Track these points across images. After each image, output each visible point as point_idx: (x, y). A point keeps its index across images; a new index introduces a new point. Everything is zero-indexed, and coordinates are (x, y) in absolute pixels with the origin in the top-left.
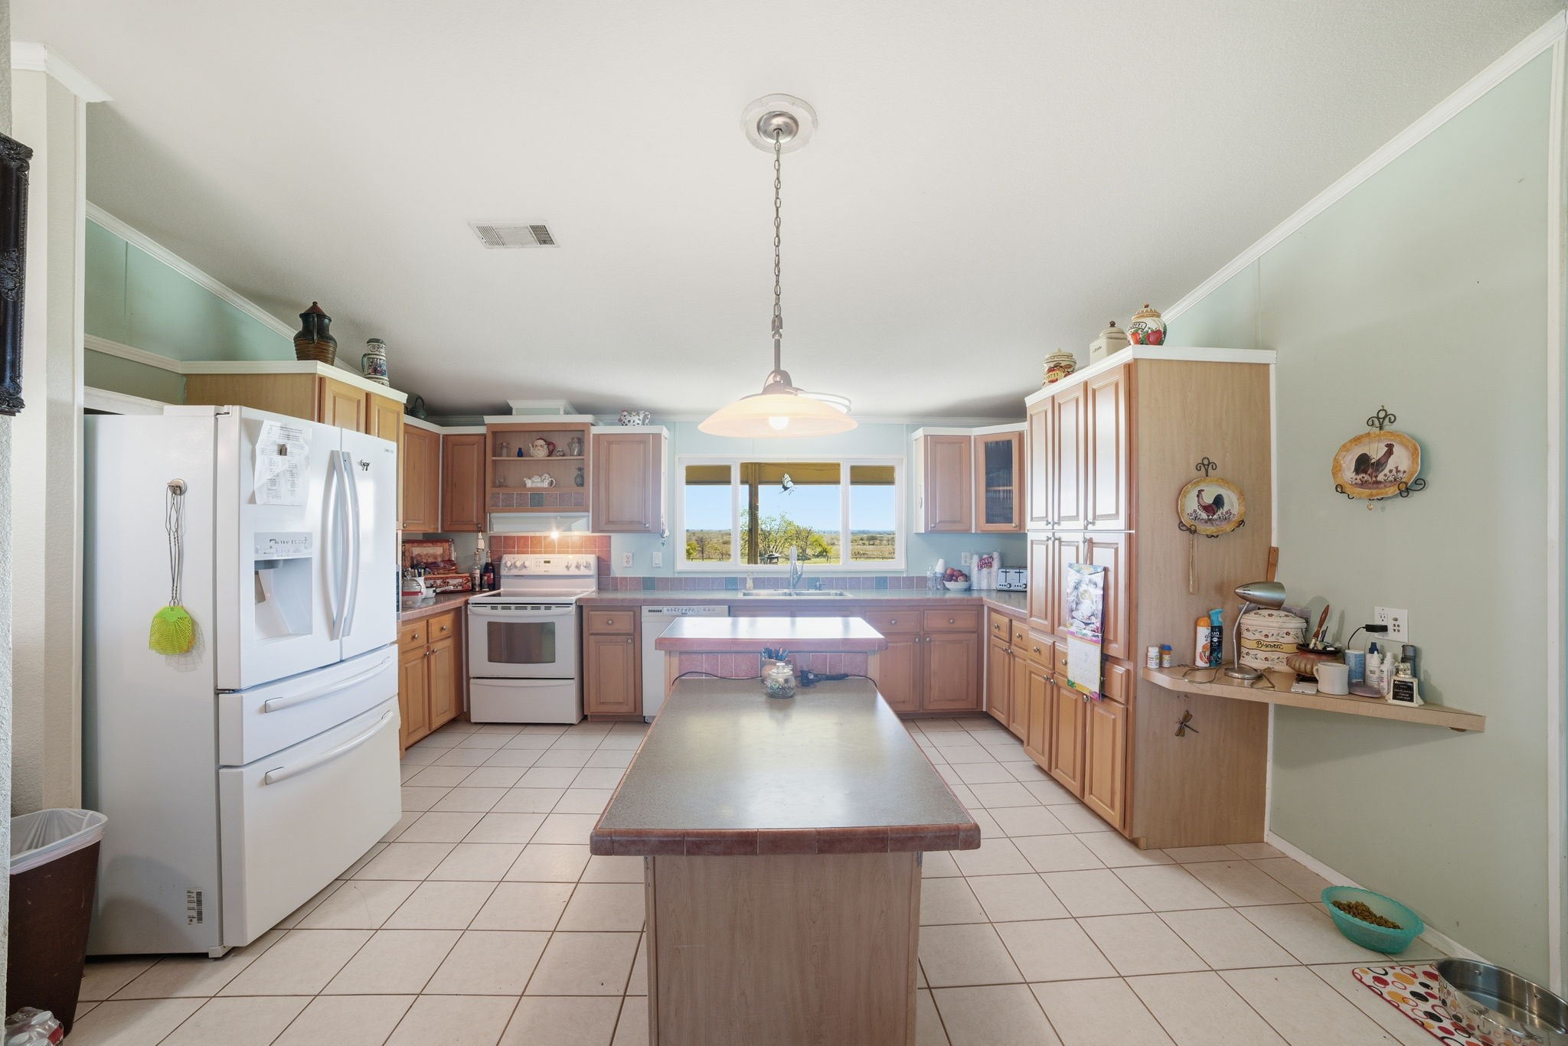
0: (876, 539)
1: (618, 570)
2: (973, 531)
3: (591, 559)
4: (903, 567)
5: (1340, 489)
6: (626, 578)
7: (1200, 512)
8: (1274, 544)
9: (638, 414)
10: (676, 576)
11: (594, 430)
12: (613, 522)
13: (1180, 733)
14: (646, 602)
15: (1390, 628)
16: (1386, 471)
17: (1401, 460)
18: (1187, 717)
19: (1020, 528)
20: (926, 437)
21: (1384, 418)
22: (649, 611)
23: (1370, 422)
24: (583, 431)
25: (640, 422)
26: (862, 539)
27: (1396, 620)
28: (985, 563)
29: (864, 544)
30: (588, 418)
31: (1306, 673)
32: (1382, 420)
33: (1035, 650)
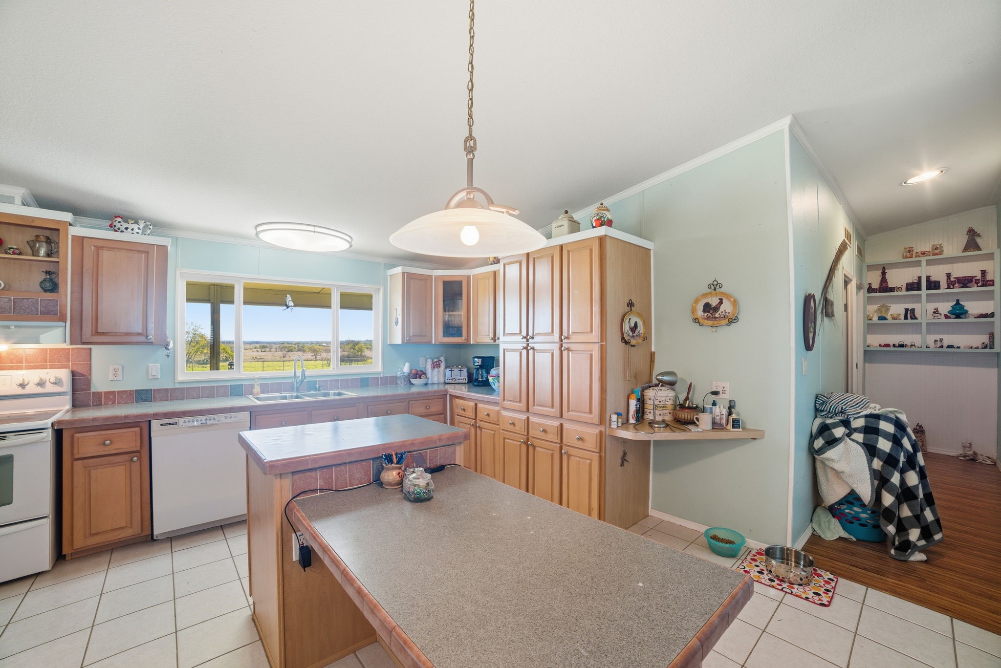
0: (267, 348)
1: (100, 383)
2: (433, 342)
3: (64, 374)
4: (379, 368)
5: (696, 320)
6: (113, 392)
7: (630, 332)
8: (653, 350)
9: (136, 222)
10: (177, 386)
11: (74, 231)
12: (103, 334)
13: (622, 465)
14: (157, 416)
15: (721, 392)
16: (720, 312)
17: (726, 307)
18: (625, 454)
19: (467, 341)
20: (403, 273)
21: (717, 285)
22: (162, 425)
23: (709, 287)
24: (58, 230)
25: (140, 232)
26: (256, 348)
27: (724, 388)
28: (436, 365)
29: (257, 351)
30: (67, 217)
31: (687, 420)
32: (715, 286)
33: (510, 424)
